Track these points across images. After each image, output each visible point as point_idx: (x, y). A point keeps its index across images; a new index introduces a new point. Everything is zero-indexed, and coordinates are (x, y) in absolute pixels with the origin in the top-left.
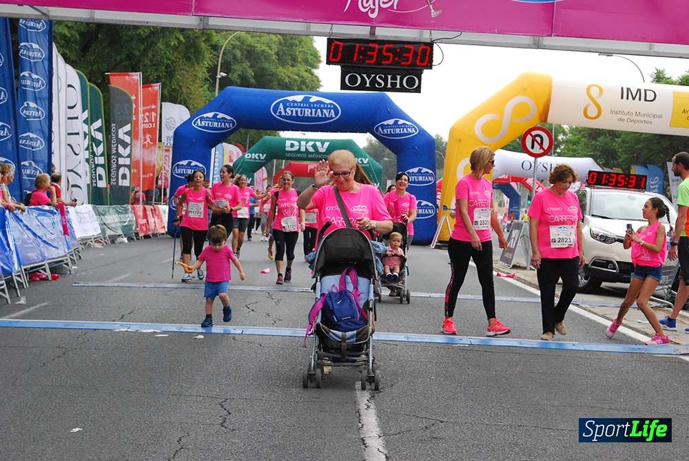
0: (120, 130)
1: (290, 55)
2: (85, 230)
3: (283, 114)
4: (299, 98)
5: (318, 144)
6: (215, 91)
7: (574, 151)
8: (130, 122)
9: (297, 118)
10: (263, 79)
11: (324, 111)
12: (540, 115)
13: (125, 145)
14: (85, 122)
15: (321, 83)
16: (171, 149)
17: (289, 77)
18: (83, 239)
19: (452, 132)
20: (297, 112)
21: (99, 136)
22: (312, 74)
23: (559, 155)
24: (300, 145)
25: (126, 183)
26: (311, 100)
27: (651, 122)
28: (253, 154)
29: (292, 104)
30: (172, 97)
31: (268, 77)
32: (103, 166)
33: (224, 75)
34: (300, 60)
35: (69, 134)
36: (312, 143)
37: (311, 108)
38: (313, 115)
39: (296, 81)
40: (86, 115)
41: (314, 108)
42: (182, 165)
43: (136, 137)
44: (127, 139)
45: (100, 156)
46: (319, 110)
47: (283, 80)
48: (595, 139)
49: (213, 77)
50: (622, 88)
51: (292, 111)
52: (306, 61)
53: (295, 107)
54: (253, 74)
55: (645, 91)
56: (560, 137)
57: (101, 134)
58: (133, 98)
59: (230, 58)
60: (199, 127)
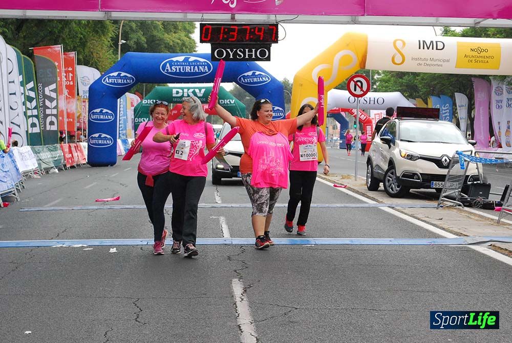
0: (46, 89)
1: (173, 25)
2: (26, 166)
3: (170, 71)
4: (181, 59)
5: (197, 91)
6: (118, 54)
7: (386, 87)
8: (55, 82)
9: (180, 74)
10: (154, 45)
11: (200, 67)
12: (360, 64)
13: (51, 99)
14: (22, 84)
15: (197, 45)
16: (87, 101)
17: (173, 41)
18: (24, 173)
19: (296, 78)
20: (180, 69)
21: (32, 94)
22: (190, 38)
23: (375, 91)
24: (183, 92)
25: (54, 128)
26: (190, 60)
27: (442, 66)
28: (149, 100)
29: (176, 64)
30: (86, 62)
31: (157, 42)
32: (37, 116)
33: (124, 42)
34: (180, 28)
35: (10, 94)
36: (192, 90)
37: (190, 66)
38: (192, 71)
39: (178, 44)
41: (192, 66)
42: (96, 112)
43: (61, 93)
44: (54, 95)
45: (34, 109)
46: (196, 67)
47: (169, 43)
48: (401, 78)
49: (116, 44)
50: (419, 41)
51: (176, 69)
52: (185, 29)
53: (179, 65)
54: (145, 41)
55: (436, 42)
56: (375, 77)
57: (34, 93)
58: (57, 64)
59: (128, 29)
60: (107, 83)
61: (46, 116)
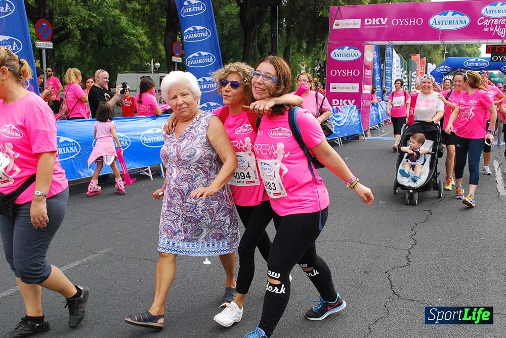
0: (412, 74)
1: (471, 45)
3: (468, 65)
4: (474, 60)
6: (444, 58)
8: (416, 71)
10: (461, 53)
11: (483, 64)
13: (414, 78)
14: (402, 72)
20: (473, 64)
21: (406, 76)
26: (478, 60)
30: (430, 61)
31: (463, 53)
33: (447, 52)
37: (478, 63)
38: (479, 65)
40: (402, 69)
43: (418, 75)
44: (415, 76)
49: (443, 53)
51: (471, 64)
52: (476, 46)
58: (417, 63)
59: (449, 46)
60: (439, 71)
61: (411, 85)
